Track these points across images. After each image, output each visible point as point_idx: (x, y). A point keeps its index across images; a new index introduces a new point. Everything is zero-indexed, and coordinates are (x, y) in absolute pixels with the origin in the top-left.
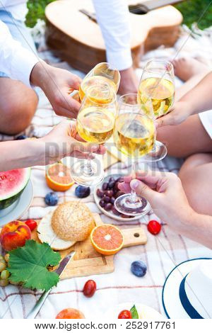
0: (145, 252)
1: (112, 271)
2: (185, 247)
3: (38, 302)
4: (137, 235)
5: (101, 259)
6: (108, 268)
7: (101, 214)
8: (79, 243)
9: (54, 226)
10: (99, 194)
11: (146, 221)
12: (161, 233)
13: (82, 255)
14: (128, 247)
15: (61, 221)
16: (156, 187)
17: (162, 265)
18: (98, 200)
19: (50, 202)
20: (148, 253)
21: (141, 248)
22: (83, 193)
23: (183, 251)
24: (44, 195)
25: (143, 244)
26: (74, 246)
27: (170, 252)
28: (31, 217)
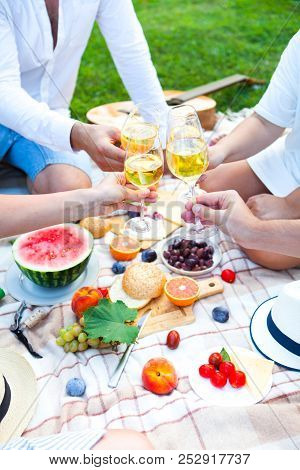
0: (224, 298)
1: (194, 321)
2: (264, 288)
3: (121, 361)
4: (212, 285)
5: (179, 311)
6: (188, 318)
7: (172, 272)
8: (154, 300)
9: (125, 288)
10: (167, 256)
11: (219, 272)
12: (237, 280)
13: (160, 311)
14: (205, 297)
15: (132, 281)
16: (218, 206)
17: (244, 308)
18: (166, 262)
19: (117, 270)
20: (227, 300)
21: (219, 296)
22: (150, 257)
23: (263, 291)
24: (111, 266)
25: (220, 292)
26: (149, 303)
27: (250, 294)
28: (101, 286)
